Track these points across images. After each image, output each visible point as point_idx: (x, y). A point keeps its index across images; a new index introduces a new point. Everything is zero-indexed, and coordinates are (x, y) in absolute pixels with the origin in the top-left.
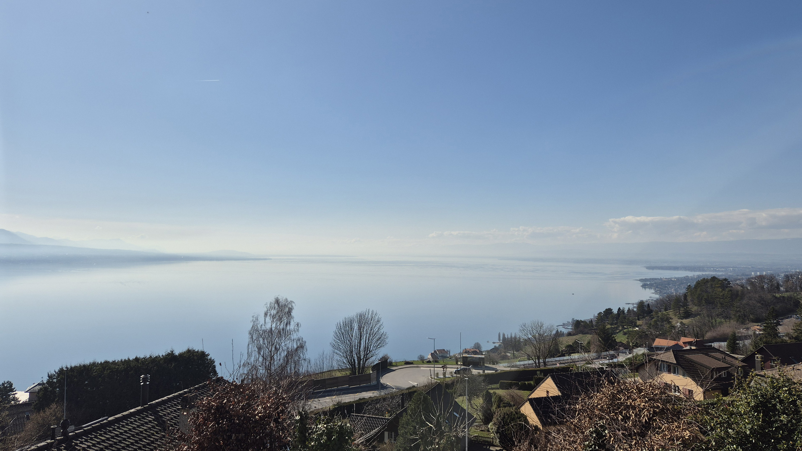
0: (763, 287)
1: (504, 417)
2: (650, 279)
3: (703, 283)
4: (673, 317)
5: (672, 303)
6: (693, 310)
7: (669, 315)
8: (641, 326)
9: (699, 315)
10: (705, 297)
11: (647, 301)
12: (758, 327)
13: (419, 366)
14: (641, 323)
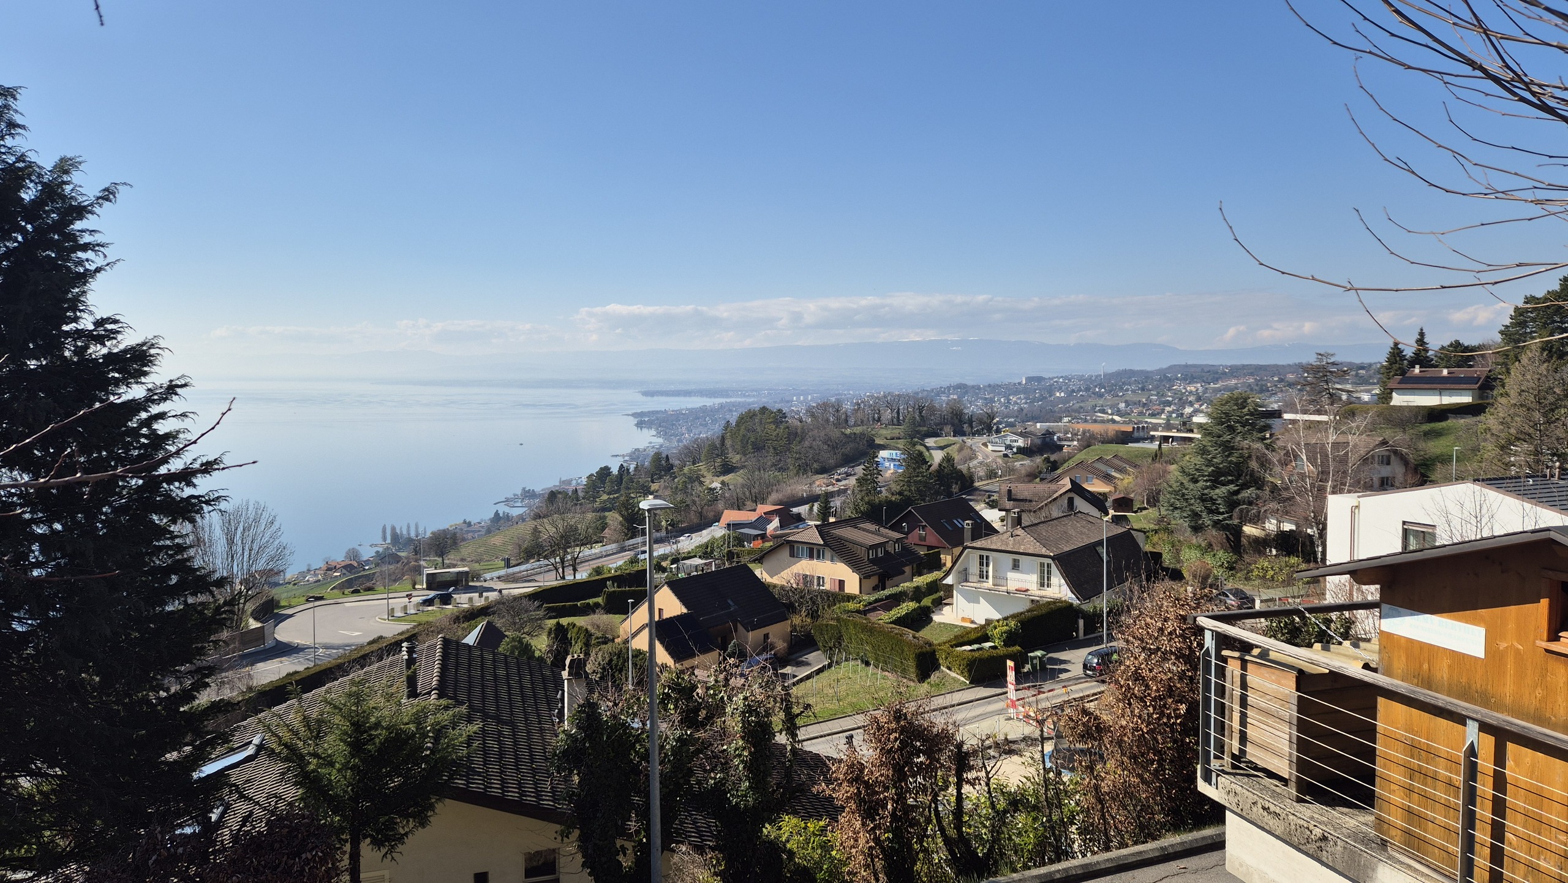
0: (828, 420)
1: (611, 660)
2: (649, 412)
3: (748, 417)
4: (705, 474)
5: (705, 451)
6: (734, 461)
7: (700, 470)
8: (657, 491)
9: (743, 467)
10: (752, 439)
11: (645, 450)
12: (825, 481)
13: (340, 601)
14: (657, 488)
